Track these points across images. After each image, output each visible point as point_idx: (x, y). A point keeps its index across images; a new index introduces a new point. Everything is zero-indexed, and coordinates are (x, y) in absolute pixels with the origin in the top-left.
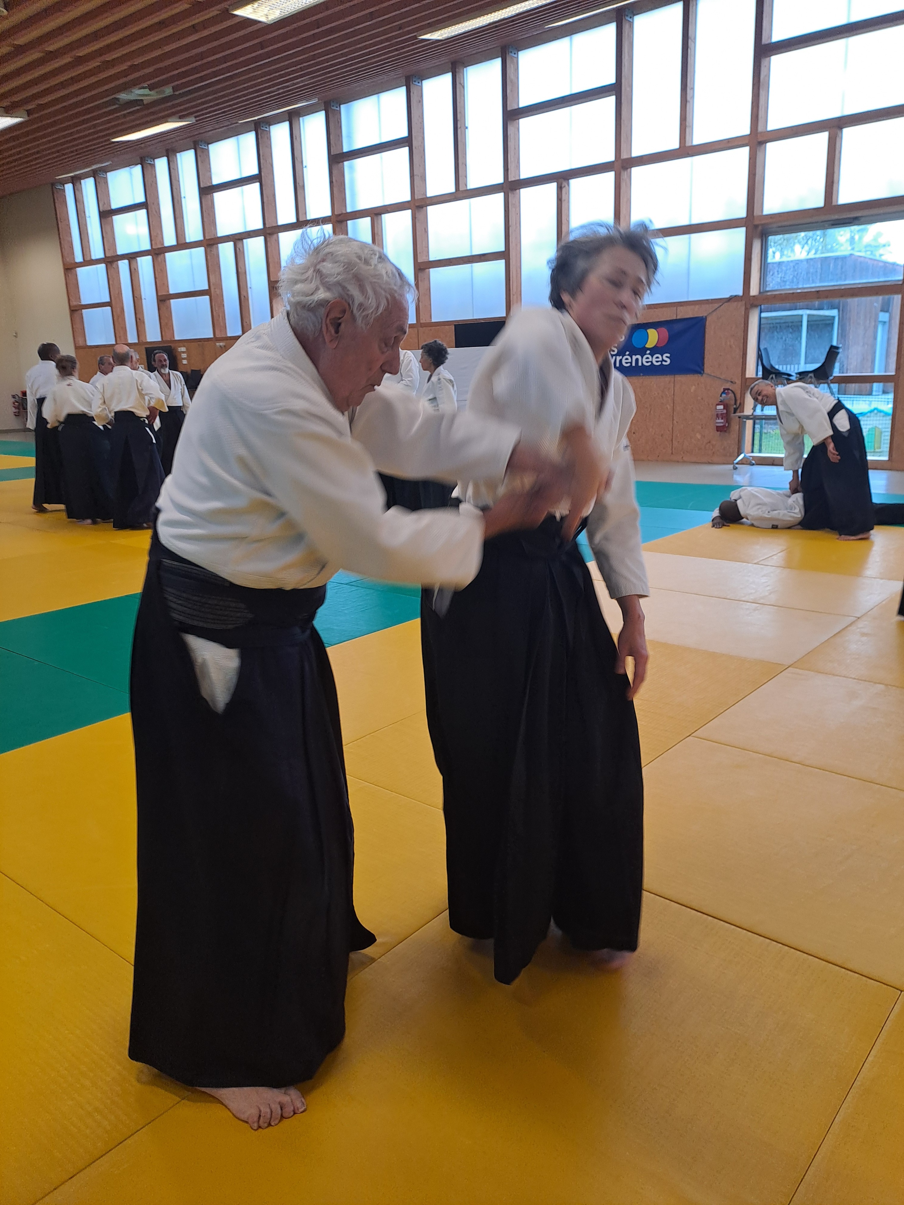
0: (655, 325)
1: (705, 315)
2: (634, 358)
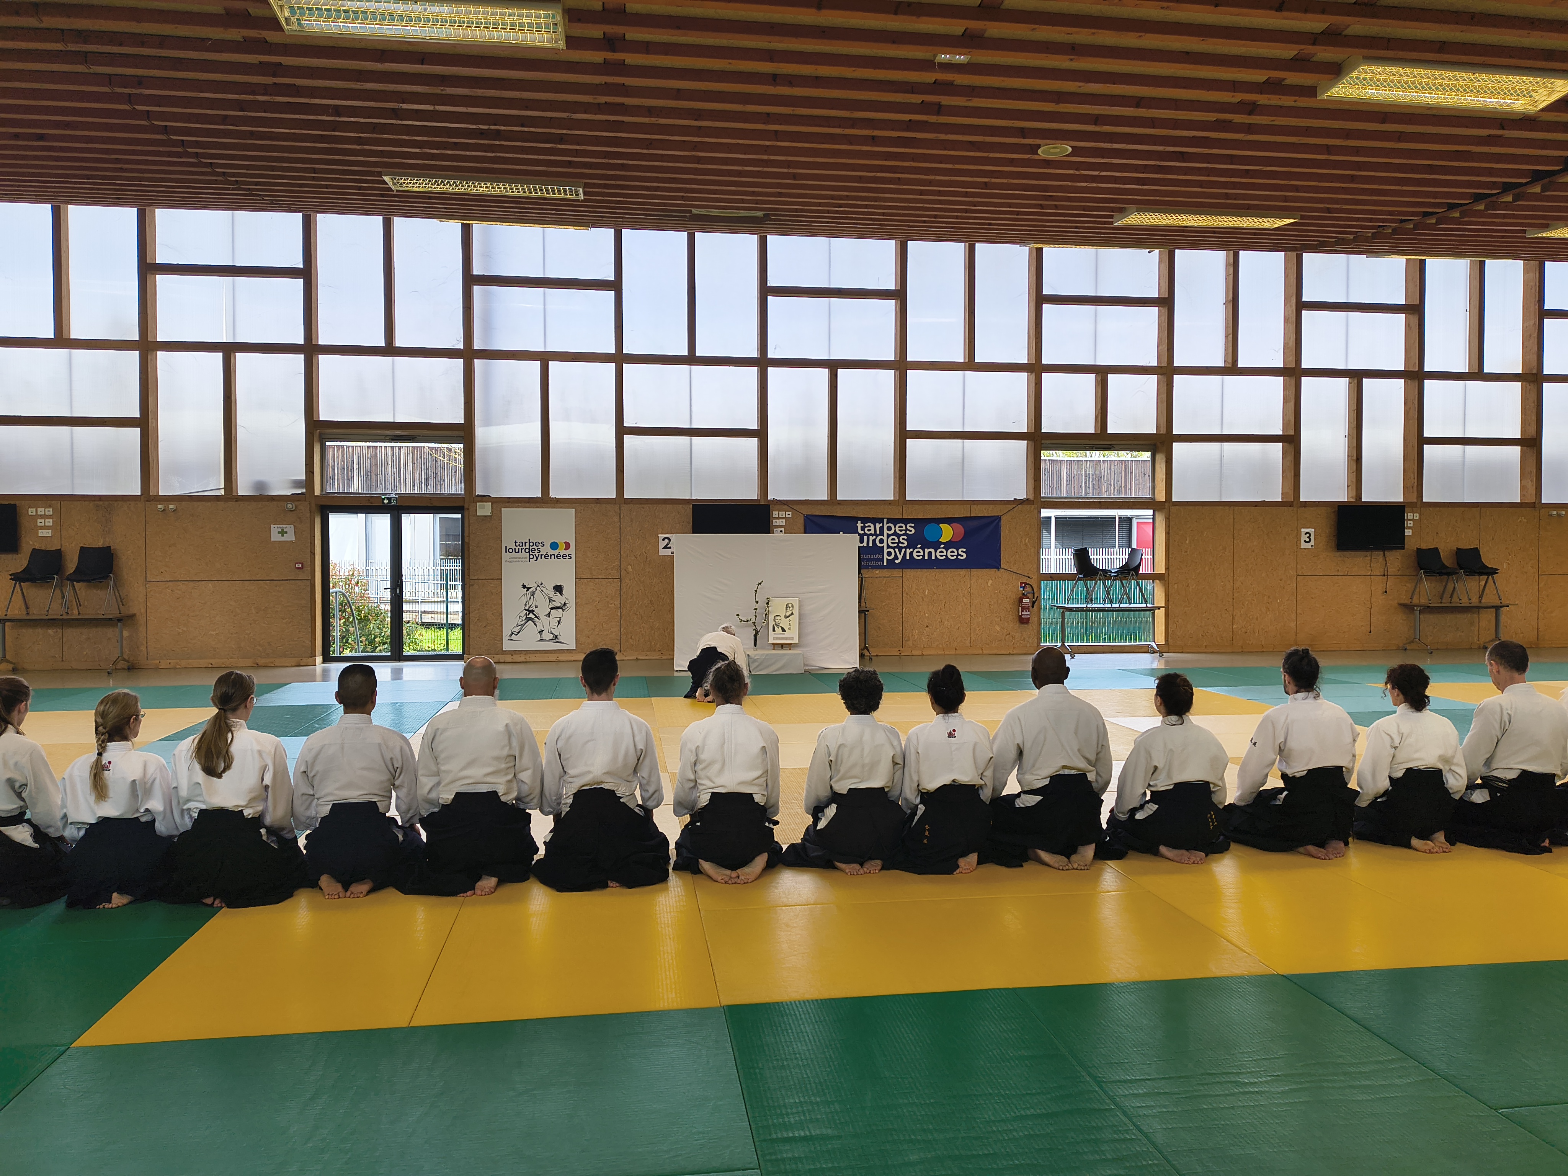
0: (948, 521)
1: (999, 514)
2: (927, 551)
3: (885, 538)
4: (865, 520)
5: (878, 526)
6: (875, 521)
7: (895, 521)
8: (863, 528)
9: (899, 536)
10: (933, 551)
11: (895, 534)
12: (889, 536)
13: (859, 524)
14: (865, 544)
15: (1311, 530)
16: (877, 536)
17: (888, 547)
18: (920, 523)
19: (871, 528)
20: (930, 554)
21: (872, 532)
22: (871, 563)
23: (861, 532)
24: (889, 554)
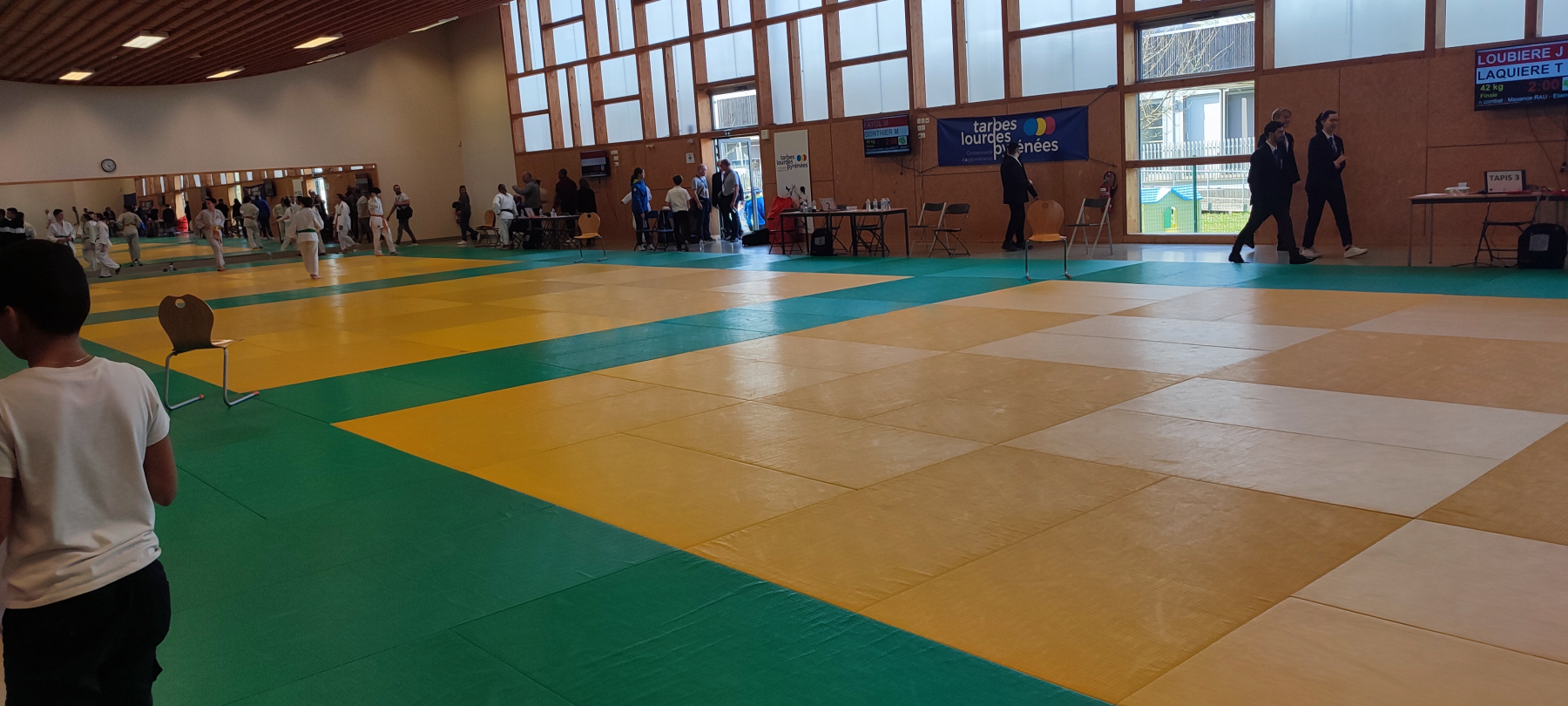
0: (1043, 115)
1: (1086, 104)
2: (1026, 145)
3: (994, 135)
4: (980, 120)
5: (990, 124)
6: (988, 119)
7: (1001, 119)
8: (978, 129)
9: (1004, 132)
10: (1030, 144)
11: (1002, 131)
12: (997, 133)
13: (976, 124)
14: (979, 142)
16: (987, 133)
17: (997, 143)
18: (1022, 118)
19: (984, 127)
20: (1029, 147)
21: (985, 130)
22: (985, 159)
23: (976, 131)
24: (998, 150)
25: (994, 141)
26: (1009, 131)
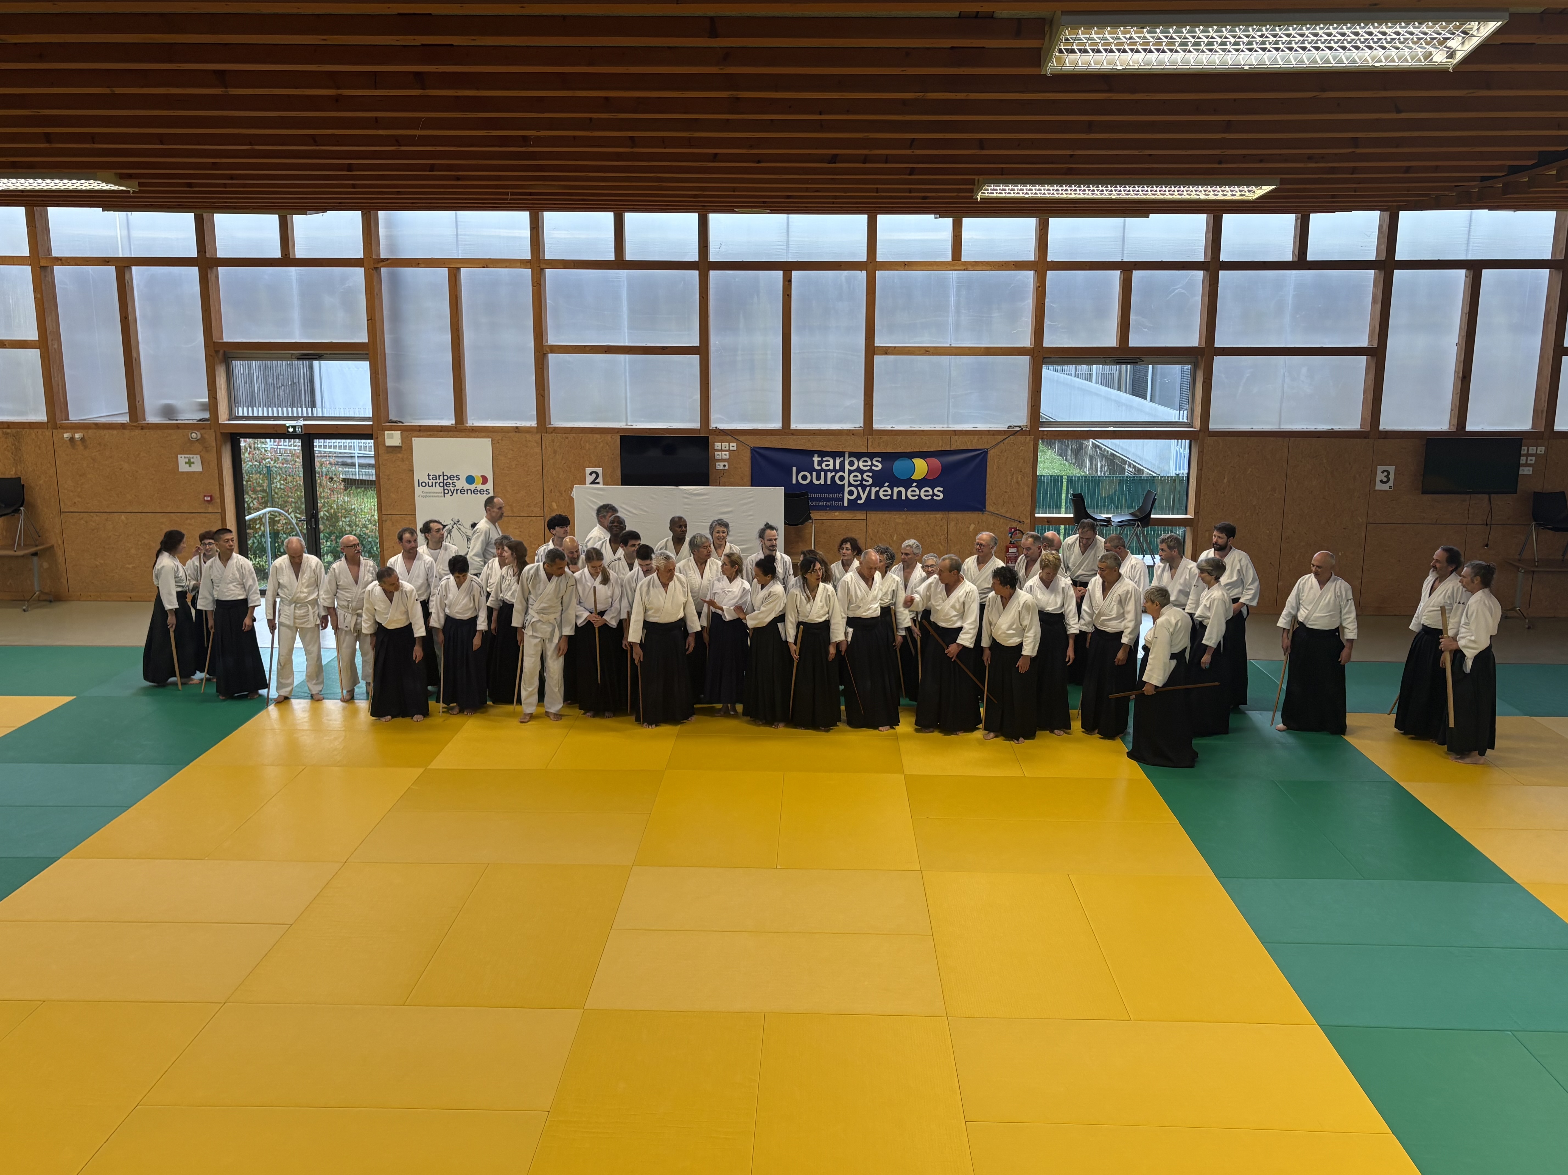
0: (923, 455)
1: (984, 448)
2: (896, 490)
3: (846, 475)
4: (822, 454)
5: (838, 460)
6: (834, 455)
7: (859, 456)
8: (820, 464)
9: (862, 472)
10: (902, 489)
11: (858, 470)
12: (850, 472)
13: (816, 459)
14: (822, 481)
15: (1392, 469)
16: (836, 472)
17: (850, 485)
18: (888, 457)
19: (829, 463)
20: (900, 493)
21: (831, 467)
22: (829, 504)
23: (817, 467)
24: (851, 493)
25: (846, 482)
26: (870, 470)
